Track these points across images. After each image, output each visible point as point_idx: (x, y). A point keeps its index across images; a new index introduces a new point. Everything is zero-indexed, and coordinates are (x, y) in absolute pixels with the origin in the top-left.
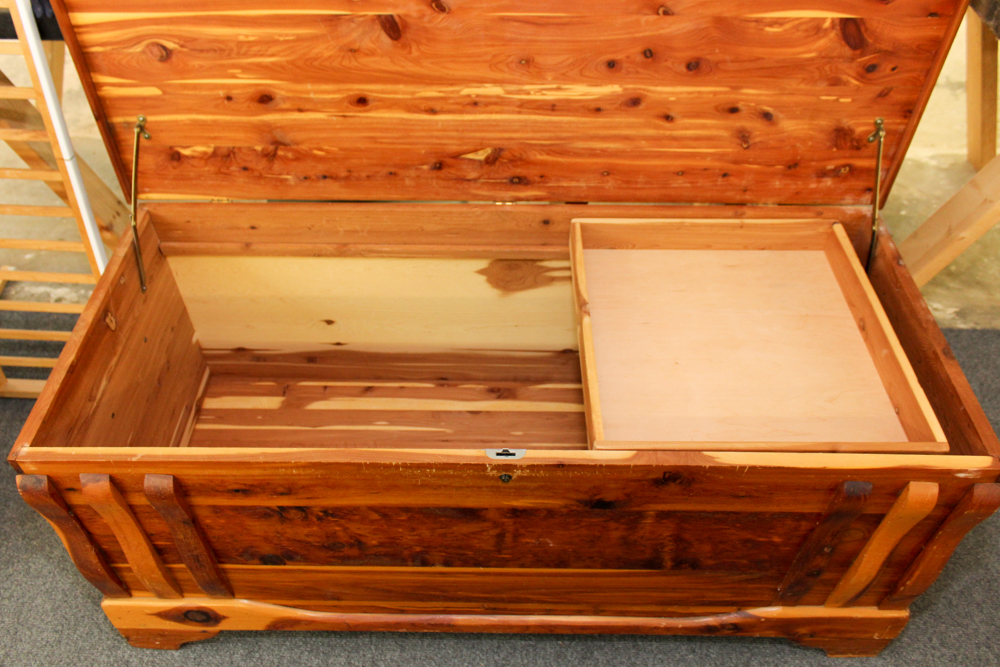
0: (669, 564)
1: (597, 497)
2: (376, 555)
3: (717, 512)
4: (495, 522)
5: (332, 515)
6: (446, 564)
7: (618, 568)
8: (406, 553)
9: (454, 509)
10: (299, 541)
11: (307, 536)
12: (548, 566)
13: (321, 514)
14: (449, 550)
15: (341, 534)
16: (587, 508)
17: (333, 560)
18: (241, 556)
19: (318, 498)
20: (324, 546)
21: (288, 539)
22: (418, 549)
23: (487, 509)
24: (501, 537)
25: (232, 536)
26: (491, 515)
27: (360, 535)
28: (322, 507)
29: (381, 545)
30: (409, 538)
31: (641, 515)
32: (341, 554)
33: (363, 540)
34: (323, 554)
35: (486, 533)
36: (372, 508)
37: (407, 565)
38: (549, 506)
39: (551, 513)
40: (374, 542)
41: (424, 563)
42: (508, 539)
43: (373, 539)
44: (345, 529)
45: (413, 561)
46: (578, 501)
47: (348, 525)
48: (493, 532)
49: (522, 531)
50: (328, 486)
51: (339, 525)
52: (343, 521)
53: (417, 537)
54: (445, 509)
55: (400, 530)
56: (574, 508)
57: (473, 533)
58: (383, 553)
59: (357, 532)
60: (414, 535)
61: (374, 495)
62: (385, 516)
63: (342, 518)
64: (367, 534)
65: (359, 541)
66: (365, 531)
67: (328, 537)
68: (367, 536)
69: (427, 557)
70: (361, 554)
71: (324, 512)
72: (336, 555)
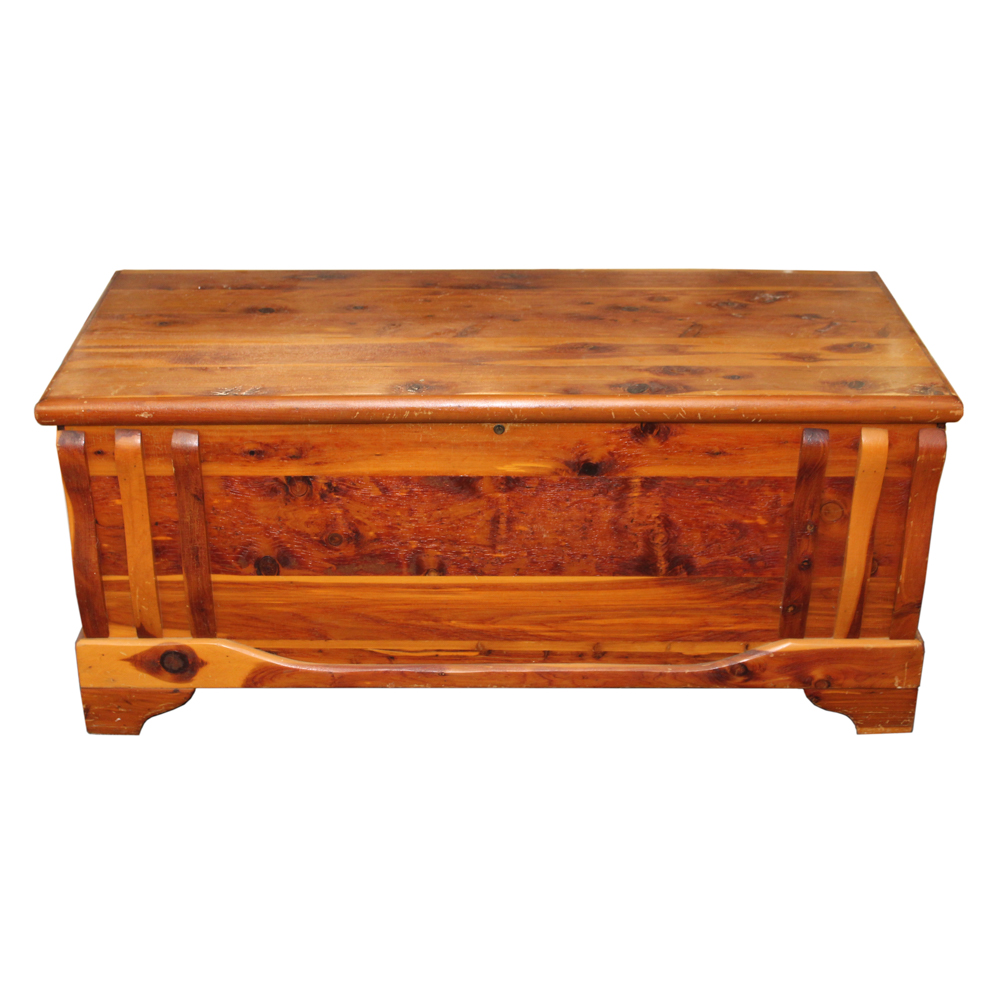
0: (663, 565)
1: (584, 458)
3: (697, 479)
4: (489, 499)
5: (336, 490)
6: (441, 570)
7: (614, 574)
8: (403, 552)
9: (451, 478)
10: (299, 533)
11: (308, 523)
12: (542, 572)
13: (325, 488)
14: (443, 547)
15: (341, 521)
16: (575, 476)
17: (328, 565)
18: (236, 559)
19: (326, 463)
20: (322, 541)
21: (289, 531)
22: (414, 545)
23: (481, 478)
24: (495, 520)
25: (233, 525)
26: (484, 487)
27: (359, 522)
28: (327, 478)
29: (378, 538)
30: (407, 525)
31: (626, 485)
32: (337, 554)
33: (362, 531)
34: (319, 555)
35: (480, 517)
36: (375, 479)
38: (541, 472)
39: (542, 482)
40: (371, 534)
41: (420, 570)
42: (503, 526)
43: (371, 530)
44: (346, 512)
45: (408, 566)
46: (567, 463)
47: (348, 507)
48: (488, 515)
49: (515, 513)
50: (337, 445)
51: (340, 507)
52: (344, 499)
54: (442, 478)
55: (399, 514)
56: (564, 475)
57: (467, 517)
58: (378, 553)
59: (357, 517)
60: (411, 522)
61: (378, 458)
62: (385, 490)
63: (344, 495)
64: (366, 521)
65: (356, 532)
66: (365, 516)
67: (327, 526)
68: (365, 524)
69: (423, 558)
70: (357, 555)
71: (329, 485)
72: (332, 556)
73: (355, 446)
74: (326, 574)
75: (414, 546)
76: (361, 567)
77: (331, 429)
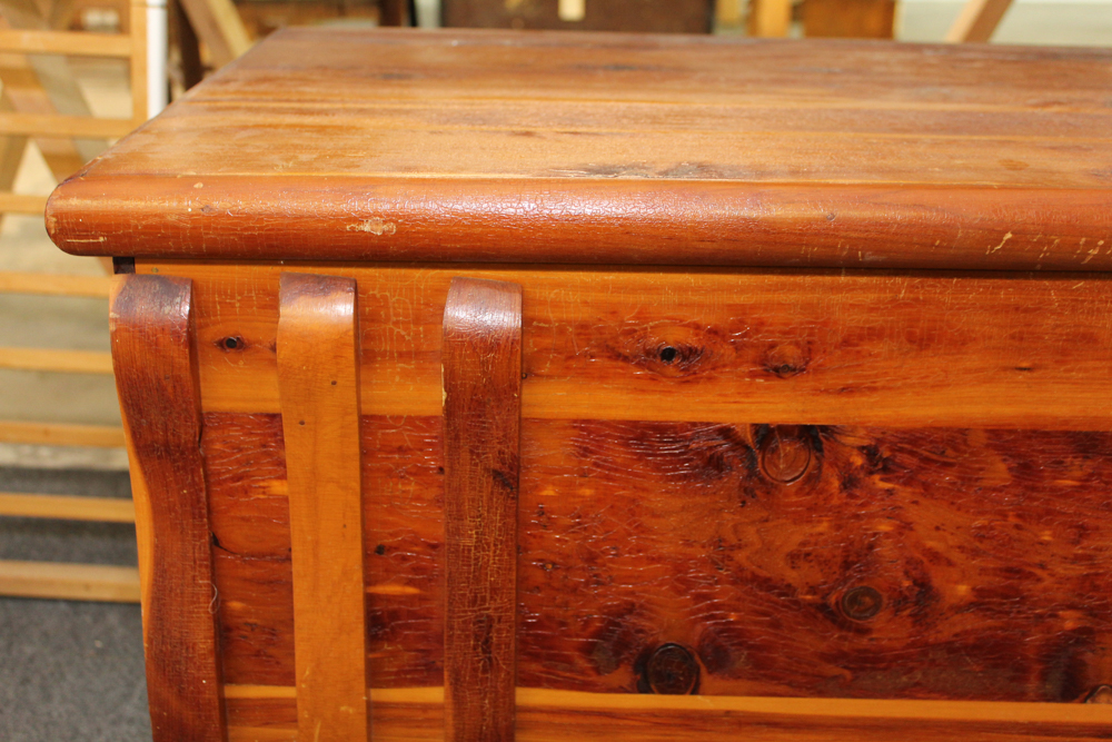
2: (949, 647)
8: (1035, 638)
10: (766, 584)
11: (794, 558)
13: (858, 461)
15: (886, 550)
17: (832, 670)
18: (587, 650)
19: (873, 389)
20: (823, 607)
21: (740, 578)
22: (1070, 621)
25: (591, 559)
27: (935, 557)
28: (871, 432)
29: (978, 601)
32: (861, 643)
33: (937, 581)
34: (811, 641)
37: (1019, 697)
40: (962, 589)
43: (963, 578)
44: (904, 529)
45: (1043, 677)
47: (912, 513)
50: (911, 338)
51: (892, 512)
52: (905, 494)
53: (1081, 569)
55: (1046, 536)
58: (971, 640)
59: (930, 544)
60: (1077, 559)
61: (1021, 377)
62: (1025, 471)
63: (908, 482)
64: (956, 556)
65: (923, 586)
66: (952, 541)
67: (847, 565)
68: (950, 563)
69: (1088, 656)
70: (913, 645)
71: (870, 453)
72: (846, 646)
73: (961, 342)
74: (821, 694)
75: (1069, 625)
76: (919, 676)
77: (902, 286)
